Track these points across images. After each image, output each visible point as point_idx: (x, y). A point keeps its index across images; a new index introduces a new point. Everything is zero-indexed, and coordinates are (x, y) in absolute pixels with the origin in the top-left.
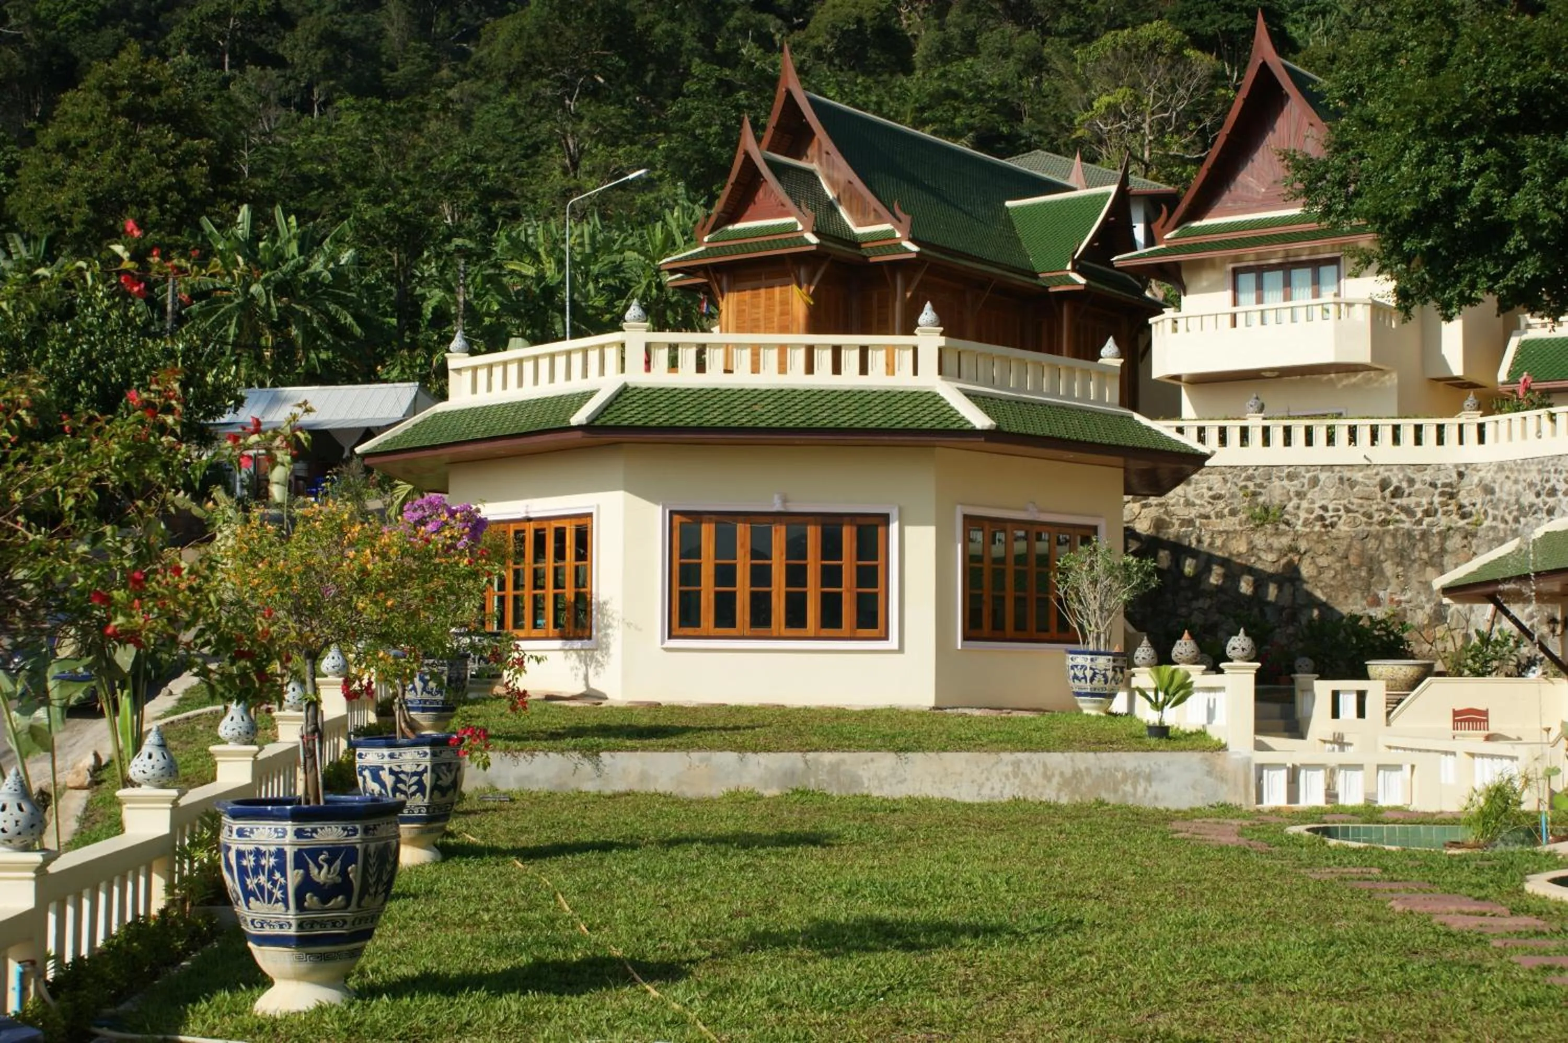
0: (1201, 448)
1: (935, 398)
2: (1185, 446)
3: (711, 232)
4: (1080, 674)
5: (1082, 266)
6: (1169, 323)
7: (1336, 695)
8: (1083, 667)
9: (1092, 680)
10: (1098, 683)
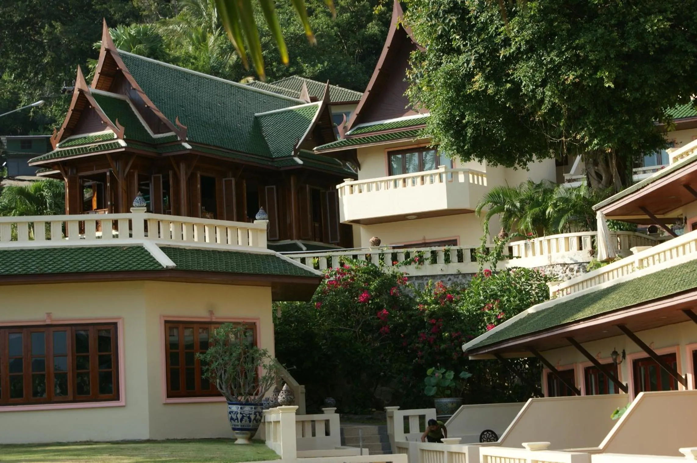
0: (317, 272)
1: (140, 250)
2: (306, 271)
3: (60, 142)
4: (234, 417)
5: (301, 152)
6: (347, 189)
7: (406, 418)
8: (236, 413)
9: (241, 420)
10: (245, 422)
